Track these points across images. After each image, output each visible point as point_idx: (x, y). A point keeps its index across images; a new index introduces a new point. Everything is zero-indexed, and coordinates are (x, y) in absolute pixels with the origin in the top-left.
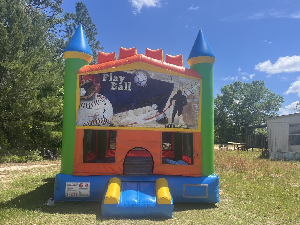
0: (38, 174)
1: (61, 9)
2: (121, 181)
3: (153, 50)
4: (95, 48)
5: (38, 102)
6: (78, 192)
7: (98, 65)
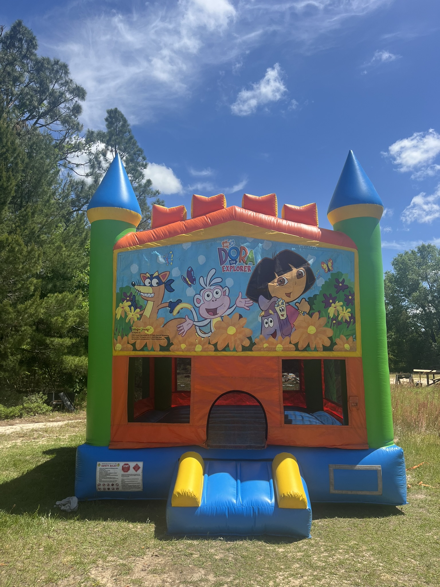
0: (42, 442)
1: (78, 124)
2: (204, 459)
3: (257, 197)
4: (143, 193)
6: (119, 482)
7: (152, 231)
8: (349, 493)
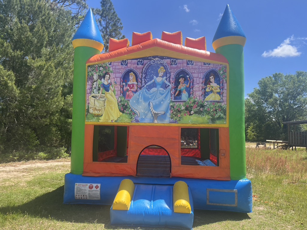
0: (59, 172)
1: (85, 4)
2: (134, 183)
3: (170, 33)
5: (62, 99)
6: (87, 194)
7: (109, 54)
8: (218, 204)
